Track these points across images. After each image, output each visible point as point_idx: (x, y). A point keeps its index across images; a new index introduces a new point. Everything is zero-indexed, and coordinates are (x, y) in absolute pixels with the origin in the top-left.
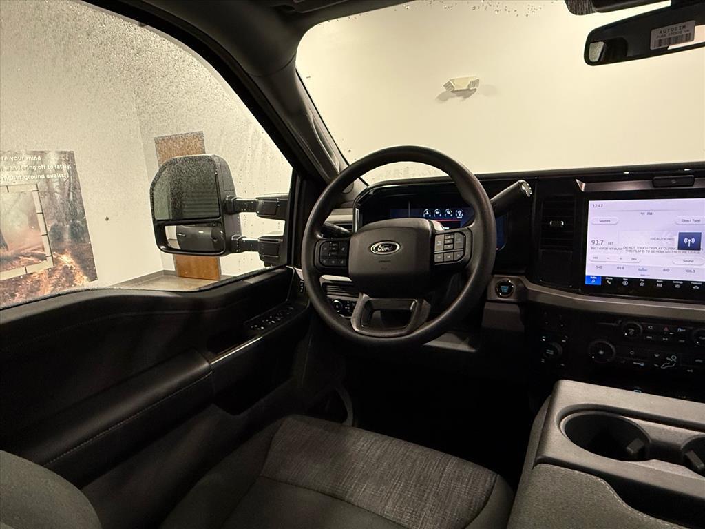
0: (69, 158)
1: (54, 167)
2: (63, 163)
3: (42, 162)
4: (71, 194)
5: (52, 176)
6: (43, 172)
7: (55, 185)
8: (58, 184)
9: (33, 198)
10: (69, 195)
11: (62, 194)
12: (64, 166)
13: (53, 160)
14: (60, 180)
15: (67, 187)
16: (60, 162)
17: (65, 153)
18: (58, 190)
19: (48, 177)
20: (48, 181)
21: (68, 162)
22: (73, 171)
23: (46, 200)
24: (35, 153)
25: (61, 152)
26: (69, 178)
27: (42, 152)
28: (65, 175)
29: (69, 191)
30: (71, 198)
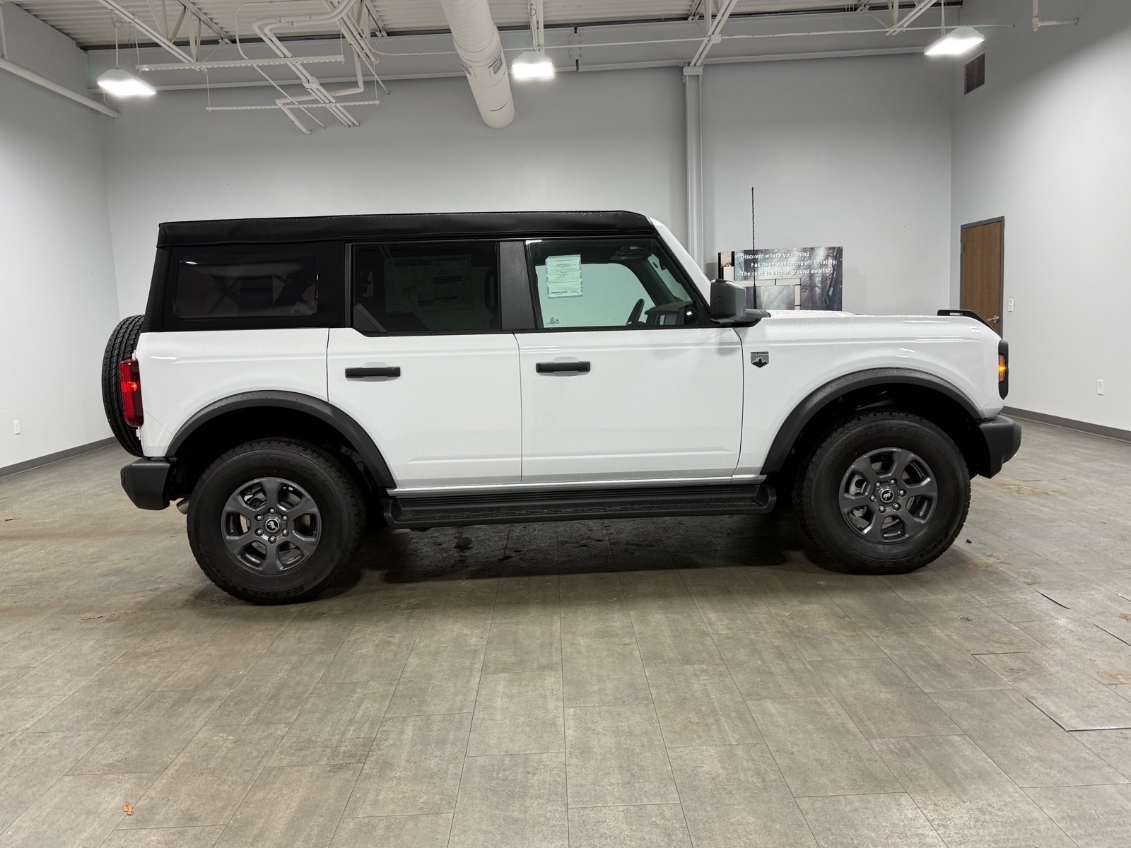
0: (837, 253)
1: (820, 263)
2: (830, 258)
3: (810, 258)
4: (832, 288)
5: (816, 271)
6: (810, 267)
7: (818, 280)
8: (820, 279)
9: (794, 292)
10: (829, 290)
11: (823, 289)
12: (831, 262)
13: (820, 255)
14: (823, 275)
15: (829, 282)
16: (827, 257)
17: (834, 248)
18: (819, 285)
19: (812, 272)
20: (811, 276)
21: (835, 258)
22: (838, 267)
23: (806, 293)
24: (805, 250)
25: (830, 248)
26: (833, 274)
27: (812, 249)
28: (829, 270)
29: (830, 286)
30: (831, 293)
